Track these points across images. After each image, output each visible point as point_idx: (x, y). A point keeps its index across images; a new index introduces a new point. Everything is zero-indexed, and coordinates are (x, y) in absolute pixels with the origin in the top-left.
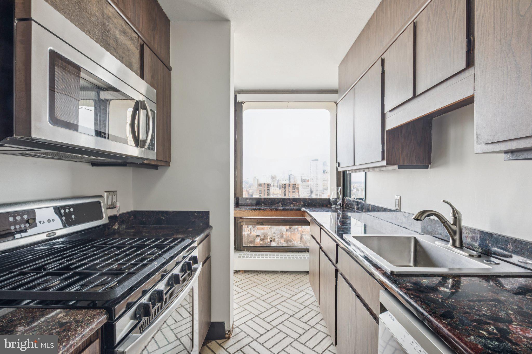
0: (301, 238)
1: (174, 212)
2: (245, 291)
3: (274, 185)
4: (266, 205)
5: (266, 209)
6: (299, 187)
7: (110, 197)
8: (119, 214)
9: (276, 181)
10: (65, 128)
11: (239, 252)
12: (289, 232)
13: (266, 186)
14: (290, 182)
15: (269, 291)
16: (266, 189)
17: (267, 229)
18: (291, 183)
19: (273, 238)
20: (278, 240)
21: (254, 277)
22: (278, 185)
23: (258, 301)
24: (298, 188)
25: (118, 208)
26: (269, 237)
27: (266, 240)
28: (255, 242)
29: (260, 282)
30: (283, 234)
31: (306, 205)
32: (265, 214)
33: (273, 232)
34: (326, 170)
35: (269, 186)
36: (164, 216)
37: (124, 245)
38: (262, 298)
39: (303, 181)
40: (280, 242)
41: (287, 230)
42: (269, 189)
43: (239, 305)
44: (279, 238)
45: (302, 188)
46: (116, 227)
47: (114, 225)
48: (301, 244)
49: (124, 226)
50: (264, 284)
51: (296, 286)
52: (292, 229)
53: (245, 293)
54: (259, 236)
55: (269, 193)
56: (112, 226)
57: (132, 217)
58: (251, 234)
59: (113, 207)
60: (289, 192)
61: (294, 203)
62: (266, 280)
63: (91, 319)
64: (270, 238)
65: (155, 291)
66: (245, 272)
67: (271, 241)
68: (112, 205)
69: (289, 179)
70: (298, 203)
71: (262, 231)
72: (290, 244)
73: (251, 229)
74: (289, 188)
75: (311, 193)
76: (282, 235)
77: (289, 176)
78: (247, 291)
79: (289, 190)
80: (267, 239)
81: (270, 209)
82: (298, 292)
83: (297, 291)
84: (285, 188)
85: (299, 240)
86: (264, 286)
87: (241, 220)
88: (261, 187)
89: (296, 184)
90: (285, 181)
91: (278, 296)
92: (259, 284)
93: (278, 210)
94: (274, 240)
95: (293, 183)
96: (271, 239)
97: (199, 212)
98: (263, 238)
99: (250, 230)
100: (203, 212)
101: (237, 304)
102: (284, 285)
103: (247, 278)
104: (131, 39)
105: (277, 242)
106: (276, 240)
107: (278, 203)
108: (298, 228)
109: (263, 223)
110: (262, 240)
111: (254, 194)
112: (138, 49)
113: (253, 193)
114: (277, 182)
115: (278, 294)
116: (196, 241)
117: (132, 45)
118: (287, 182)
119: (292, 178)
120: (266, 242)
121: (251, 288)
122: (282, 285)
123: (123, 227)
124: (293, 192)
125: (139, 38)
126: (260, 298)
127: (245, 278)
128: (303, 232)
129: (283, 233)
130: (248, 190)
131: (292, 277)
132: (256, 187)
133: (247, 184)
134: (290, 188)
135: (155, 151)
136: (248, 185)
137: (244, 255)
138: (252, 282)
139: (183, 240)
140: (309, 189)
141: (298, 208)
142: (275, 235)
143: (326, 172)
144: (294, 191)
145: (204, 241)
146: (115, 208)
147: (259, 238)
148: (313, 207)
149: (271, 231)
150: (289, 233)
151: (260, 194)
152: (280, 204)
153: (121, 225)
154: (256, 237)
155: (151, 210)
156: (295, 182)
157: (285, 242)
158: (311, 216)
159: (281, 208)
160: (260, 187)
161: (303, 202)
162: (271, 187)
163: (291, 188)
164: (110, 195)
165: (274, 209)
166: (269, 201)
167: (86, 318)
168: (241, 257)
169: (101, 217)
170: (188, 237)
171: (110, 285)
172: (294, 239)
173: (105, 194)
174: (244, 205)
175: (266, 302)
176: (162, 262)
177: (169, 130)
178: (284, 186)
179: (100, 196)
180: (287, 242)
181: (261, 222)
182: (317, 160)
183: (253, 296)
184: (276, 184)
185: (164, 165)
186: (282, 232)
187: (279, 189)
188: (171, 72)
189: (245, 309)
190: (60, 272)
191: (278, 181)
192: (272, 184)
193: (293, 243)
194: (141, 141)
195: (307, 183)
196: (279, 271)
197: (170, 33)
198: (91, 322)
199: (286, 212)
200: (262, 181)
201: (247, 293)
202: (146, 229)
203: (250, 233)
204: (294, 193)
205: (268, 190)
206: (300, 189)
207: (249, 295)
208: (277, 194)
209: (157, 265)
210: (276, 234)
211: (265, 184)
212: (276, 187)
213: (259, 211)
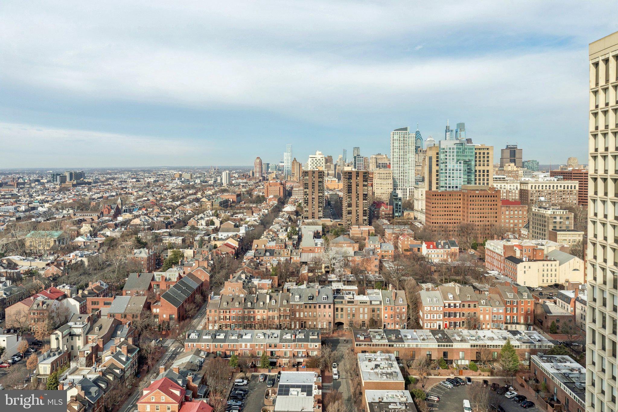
0: (381, 267)
3: (329, 174)
6: (374, 178)
9: (332, 167)
13: (316, 175)
14: (357, 168)
16: (316, 180)
17: (319, 251)
18: (359, 169)
19: (330, 267)
20: (340, 271)
22: (335, 173)
24: (372, 179)
26: (323, 266)
27: (319, 271)
28: (300, 274)
30: (348, 261)
33: (330, 257)
34: (419, 147)
35: (321, 174)
39: (378, 166)
40: (343, 273)
41: (355, 252)
42: (321, 180)
44: (341, 267)
45: (379, 180)
48: (380, 277)
52: (364, 250)
54: (305, 263)
55: (322, 188)
58: (292, 260)
60: (357, 185)
64: (325, 267)
67: (327, 272)
69: (355, 163)
71: (312, 255)
72: (362, 278)
73: (291, 251)
74: (357, 179)
75: (395, 187)
77: (355, 158)
79: (356, 183)
80: (321, 268)
84: (350, 178)
85: (377, 270)
88: (307, 178)
89: (369, 171)
90: (348, 166)
94: (333, 270)
95: (362, 170)
96: (327, 270)
98: (313, 267)
99: (290, 253)
106: (337, 270)
108: (375, 249)
110: (310, 270)
111: (294, 189)
113: (292, 188)
114: (334, 169)
118: (352, 169)
119: (360, 161)
120: (319, 274)
124: (364, 185)
128: (382, 256)
129: (348, 258)
130: (283, 181)
132: (297, 175)
133: (280, 172)
136: (282, 173)
140: (391, 181)
142: (334, 261)
143: (421, 151)
144: (366, 183)
147: (307, 268)
149: (328, 255)
150: (358, 259)
151: (305, 190)
154: (301, 266)
156: (365, 167)
157: (352, 274)
160: (305, 178)
162: (324, 177)
163: (360, 178)
172: (369, 268)
182: (406, 129)
184: (332, 171)
187: (337, 180)
191: (335, 165)
192: (326, 172)
193: (367, 276)
195: (387, 170)
200: (309, 168)
203: (291, 257)
204: (366, 188)
205: (319, 182)
206: (375, 181)
208: (335, 189)
210: (337, 261)
211: (314, 172)
212: (332, 177)
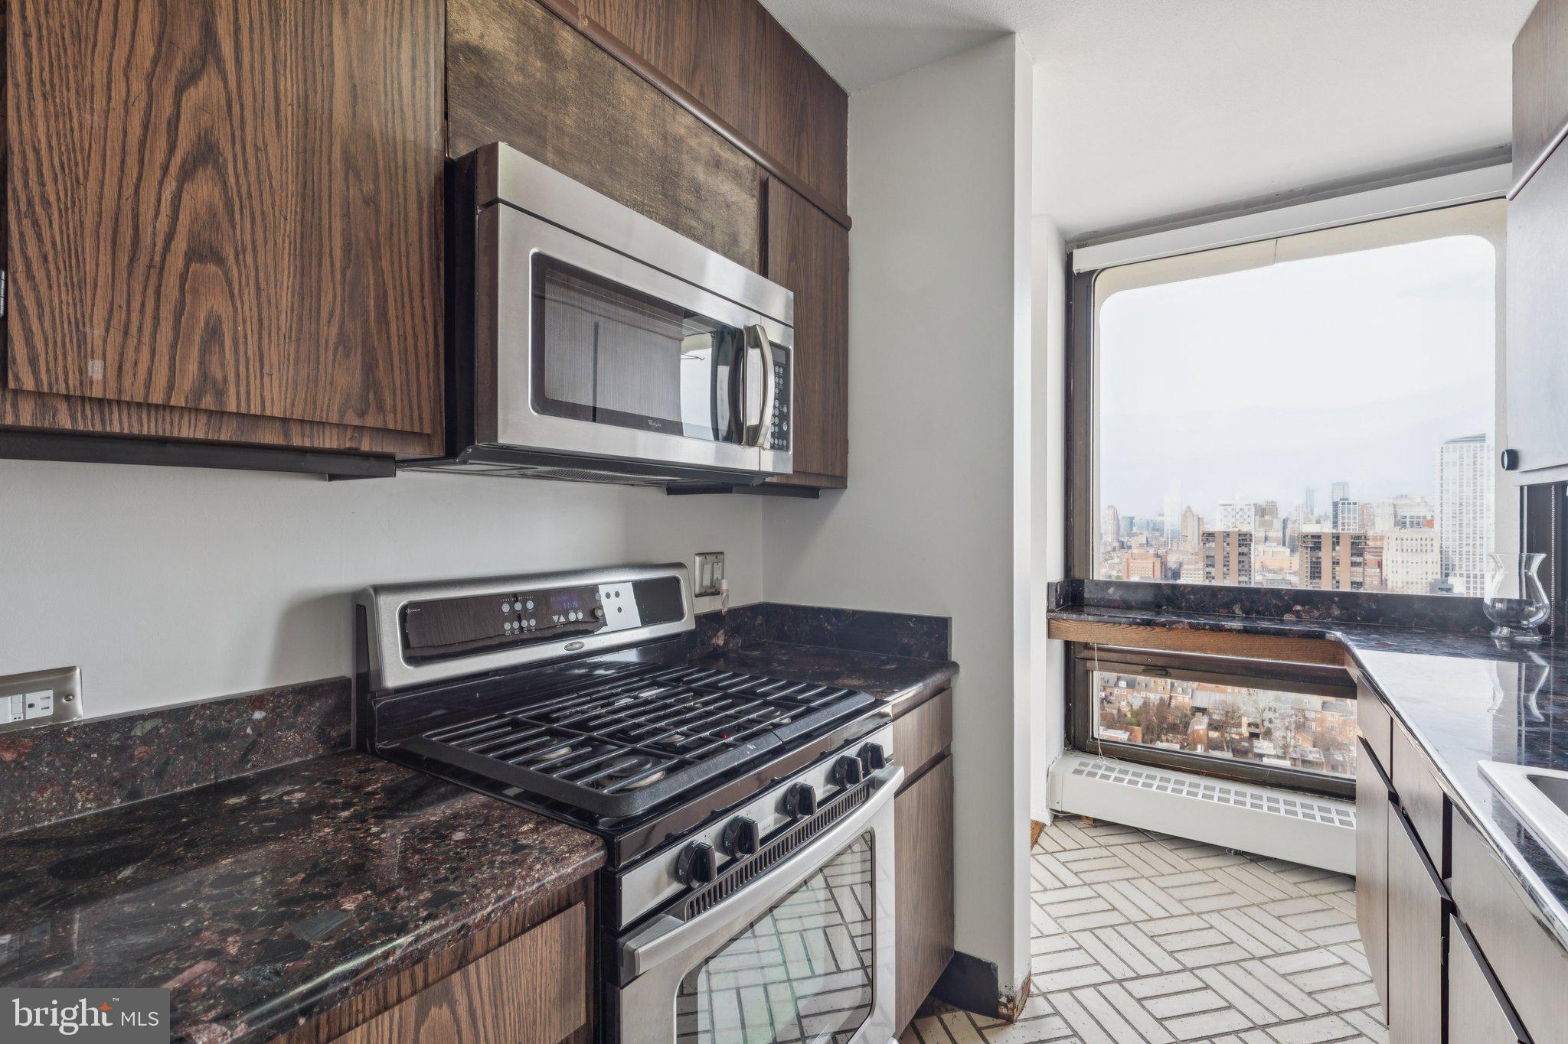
1: (855, 612)
2: (1089, 885)
3: (1266, 539)
4: (1180, 608)
5: (1174, 622)
6: (1385, 548)
7: (708, 567)
8: (726, 610)
9: (1278, 524)
10: (565, 417)
11: (1080, 754)
12: (1336, 714)
13: (1234, 540)
14: (1340, 528)
15: (1178, 909)
16: (1234, 552)
18: (1343, 529)
19: (1261, 726)
20: (1284, 737)
21: (1129, 847)
22: (1284, 536)
23: (1129, 931)
24: (1379, 551)
25: (724, 595)
26: (1245, 721)
27: (1234, 730)
28: (1189, 730)
29: (1148, 871)
30: (1305, 718)
31: (1359, 621)
32: (1169, 642)
33: (1261, 706)
35: (1245, 539)
36: (830, 623)
37: (713, 687)
38: (1148, 927)
39: (1401, 523)
40: (1292, 742)
42: (1244, 550)
43: (1061, 927)
44: (1287, 728)
45: (1399, 553)
46: (721, 642)
47: (715, 635)
49: (739, 641)
50: (1161, 882)
51: (1301, 923)
53: (1086, 892)
54: (1203, 711)
55: (1247, 567)
56: (711, 638)
57: (759, 620)
58: (1173, 701)
59: (714, 591)
60: (1336, 563)
61: (1299, 608)
62: (1173, 870)
63: (567, 852)
64: (1250, 725)
65: (736, 819)
66: (1098, 823)
67: (1254, 735)
68: (712, 586)
69: (1336, 516)
70: (1318, 609)
73: (1172, 685)
74: (1334, 549)
75: (1447, 571)
76: (1302, 720)
77: (1335, 504)
78: (1093, 887)
79: (1334, 557)
80: (1239, 725)
81: (1189, 623)
82: (1301, 947)
83: (1301, 942)
84: (1317, 547)
86: (1162, 889)
87: (1085, 654)
88: (1213, 545)
89: (1370, 533)
90: (1317, 521)
91: (1212, 937)
92: (1143, 877)
93: (1221, 631)
94: (1268, 733)
95: (1354, 529)
96: (1253, 730)
97: (920, 619)
98: (1219, 721)
100: (930, 619)
101: (1056, 922)
102: (1246, 906)
103: (1101, 846)
104: (736, 175)
105: (1281, 744)
106: (1278, 734)
107: (1228, 606)
109: (1170, 670)
110: (1213, 726)
111: (1185, 567)
112: (753, 196)
113: (1181, 565)
114: (1281, 529)
115: (1212, 931)
116: (888, 702)
117: (737, 190)
118: (1326, 528)
119: (1349, 511)
120: (1234, 736)
121: (1113, 881)
122: (1234, 901)
123: (738, 643)
124: (1353, 564)
125: (758, 166)
126: (1140, 925)
127: (1093, 843)
129: (1307, 714)
130: (1161, 551)
131: (1286, 882)
132: (1193, 541)
133: (1157, 534)
134: (1337, 548)
135: (791, 452)
136: (1161, 535)
137: (1094, 766)
138: (1119, 863)
139: (851, 693)
140: (1435, 556)
141: (1316, 628)
142: (1268, 715)
144: (1359, 559)
145: (925, 706)
146: (718, 593)
147: (1205, 720)
148: (1389, 628)
149: (1255, 702)
152: (1238, 611)
153: (732, 636)
154: (1193, 715)
155: (803, 604)
156: (1362, 526)
158: (1359, 665)
159: (1237, 625)
160: (1207, 545)
161: (1341, 609)
162: (1253, 544)
163: (1344, 551)
164: (707, 563)
165: (1208, 627)
166: (1192, 597)
167: (561, 845)
168: (1085, 773)
169: (678, 615)
170: (867, 689)
171: (631, 783)
173: (698, 559)
174: (1097, 606)
175: (1158, 944)
176: (769, 745)
177: (841, 392)
178: (1315, 543)
179: (679, 566)
180: (1326, 749)
181: (1161, 667)
183: (1114, 909)
184: (1276, 533)
185: (829, 485)
186: (1303, 710)
187: (1287, 551)
188: (851, 233)
189: (1078, 946)
190: (568, 732)
191: (1285, 522)
192: (1258, 534)
194: (749, 428)
195: (1425, 532)
196: (1231, 849)
197: (849, 127)
198: (565, 858)
199: (1258, 641)
200: (1217, 526)
201: (1095, 895)
202: (785, 654)
203: (1171, 698)
204: (1359, 569)
205: (1240, 554)
206: (1387, 557)
207: (1100, 904)
208: (1282, 569)
209: (752, 751)
210: (1277, 715)
211: (1227, 535)
212: (1275, 545)
213: (1149, 628)
